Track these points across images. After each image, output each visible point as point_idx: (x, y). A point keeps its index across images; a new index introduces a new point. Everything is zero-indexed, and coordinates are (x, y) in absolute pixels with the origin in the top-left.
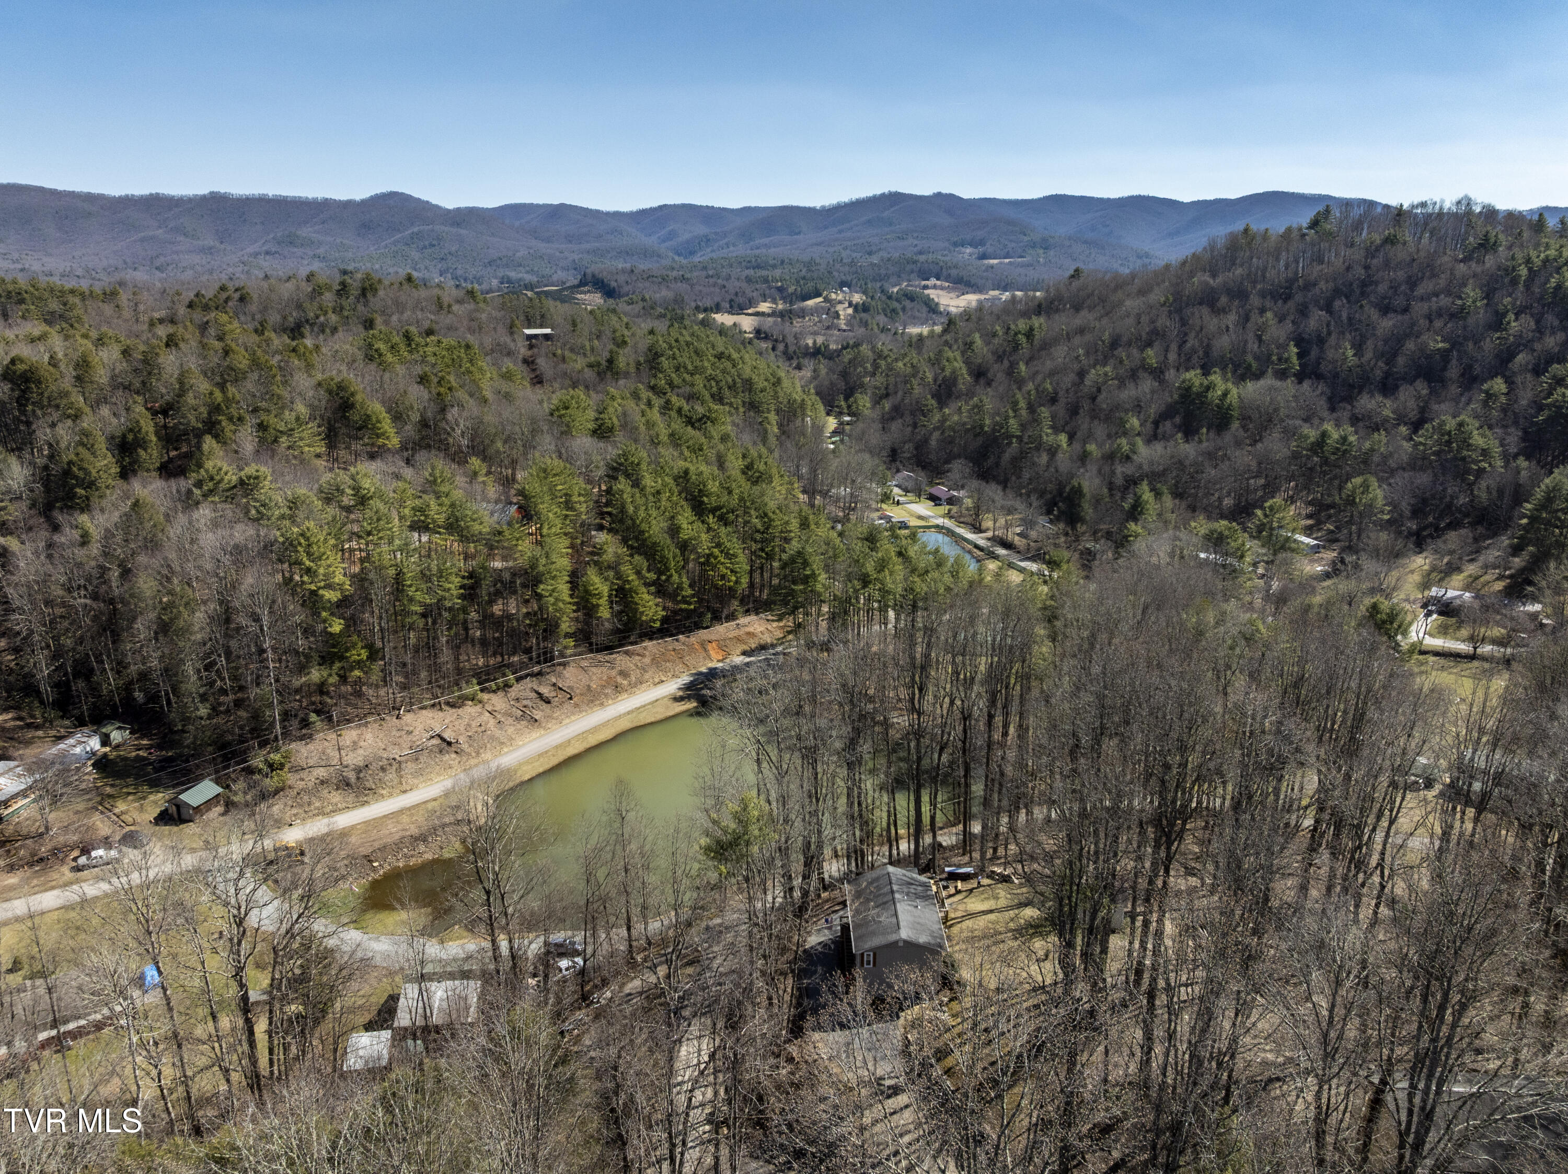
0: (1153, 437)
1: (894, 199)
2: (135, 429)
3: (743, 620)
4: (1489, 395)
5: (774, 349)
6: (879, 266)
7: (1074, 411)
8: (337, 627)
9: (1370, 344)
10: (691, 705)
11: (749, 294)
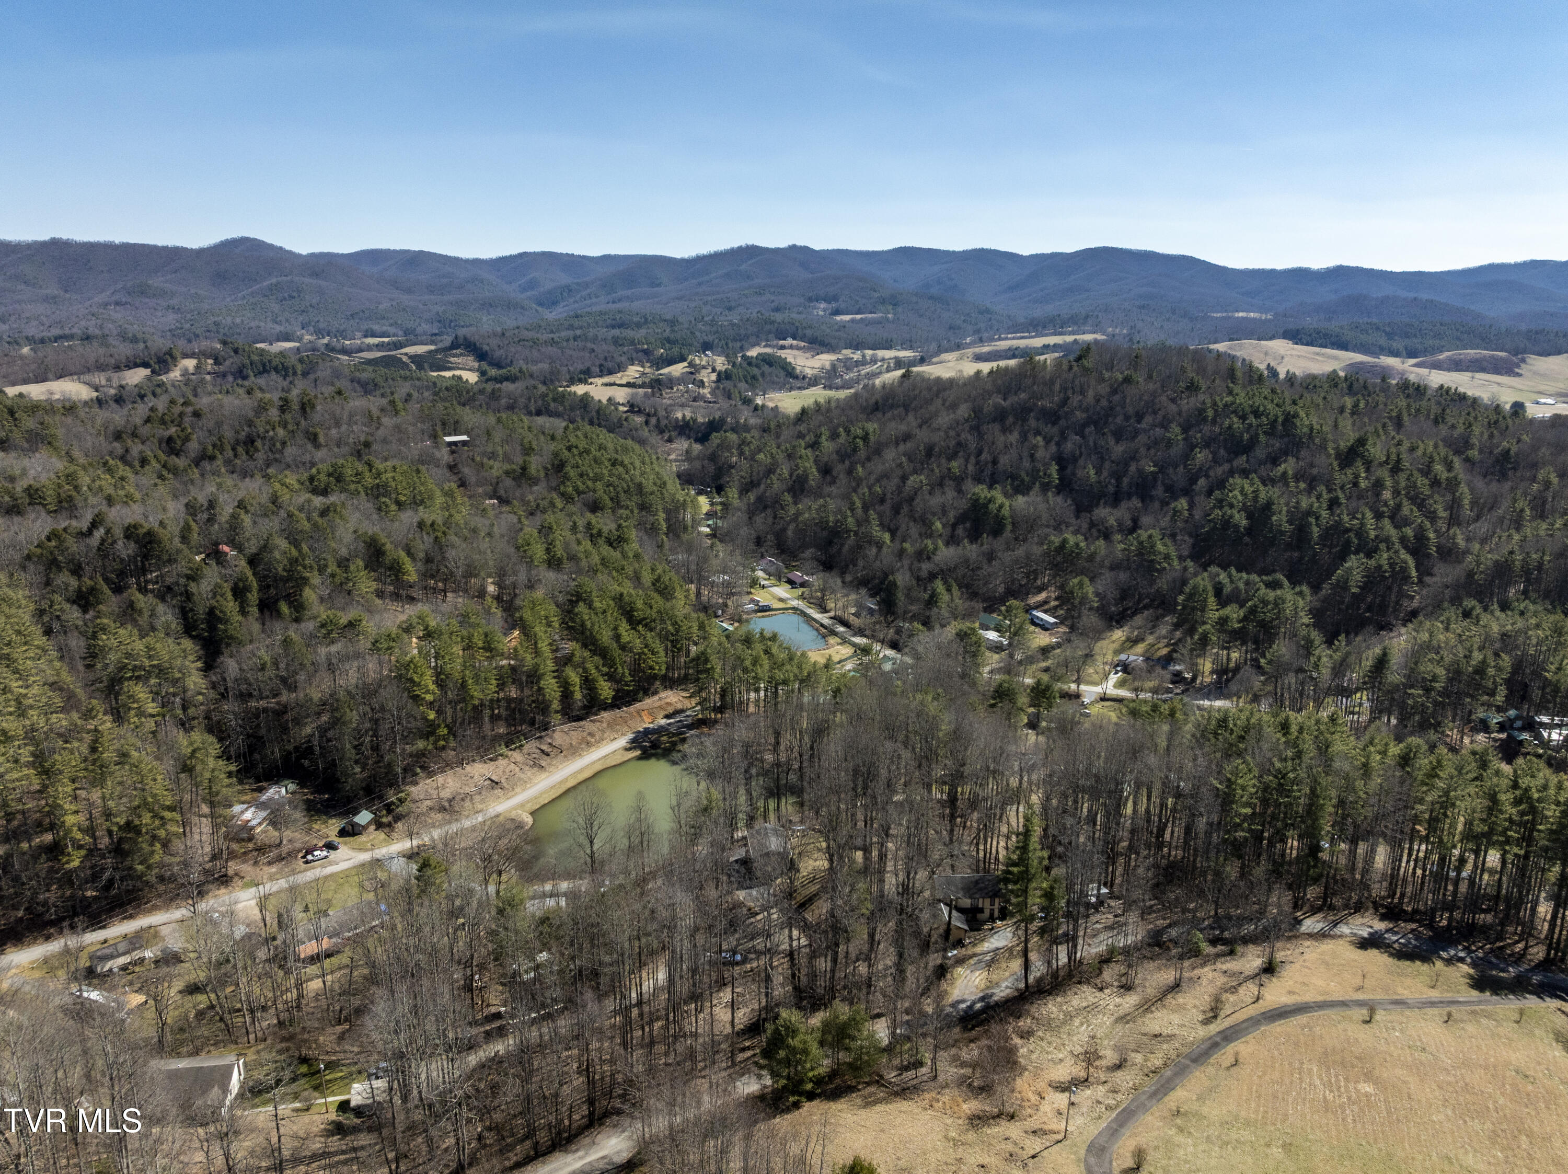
0: (952, 540)
1: (751, 252)
2: (243, 579)
3: (663, 694)
4: (1175, 511)
5: (647, 423)
6: (739, 326)
7: (896, 510)
8: (432, 716)
9: (1107, 465)
10: (638, 753)
11: (618, 359)
